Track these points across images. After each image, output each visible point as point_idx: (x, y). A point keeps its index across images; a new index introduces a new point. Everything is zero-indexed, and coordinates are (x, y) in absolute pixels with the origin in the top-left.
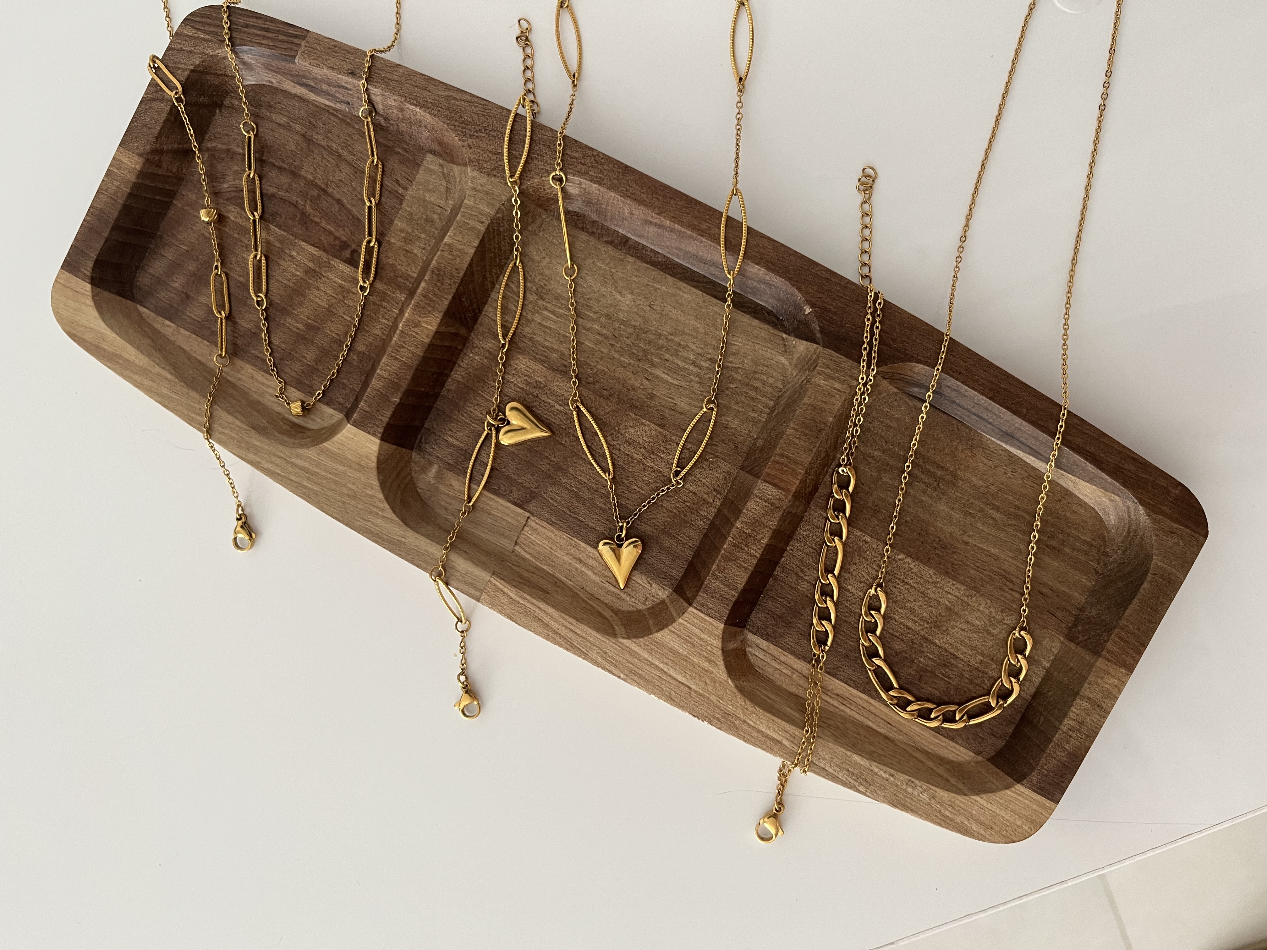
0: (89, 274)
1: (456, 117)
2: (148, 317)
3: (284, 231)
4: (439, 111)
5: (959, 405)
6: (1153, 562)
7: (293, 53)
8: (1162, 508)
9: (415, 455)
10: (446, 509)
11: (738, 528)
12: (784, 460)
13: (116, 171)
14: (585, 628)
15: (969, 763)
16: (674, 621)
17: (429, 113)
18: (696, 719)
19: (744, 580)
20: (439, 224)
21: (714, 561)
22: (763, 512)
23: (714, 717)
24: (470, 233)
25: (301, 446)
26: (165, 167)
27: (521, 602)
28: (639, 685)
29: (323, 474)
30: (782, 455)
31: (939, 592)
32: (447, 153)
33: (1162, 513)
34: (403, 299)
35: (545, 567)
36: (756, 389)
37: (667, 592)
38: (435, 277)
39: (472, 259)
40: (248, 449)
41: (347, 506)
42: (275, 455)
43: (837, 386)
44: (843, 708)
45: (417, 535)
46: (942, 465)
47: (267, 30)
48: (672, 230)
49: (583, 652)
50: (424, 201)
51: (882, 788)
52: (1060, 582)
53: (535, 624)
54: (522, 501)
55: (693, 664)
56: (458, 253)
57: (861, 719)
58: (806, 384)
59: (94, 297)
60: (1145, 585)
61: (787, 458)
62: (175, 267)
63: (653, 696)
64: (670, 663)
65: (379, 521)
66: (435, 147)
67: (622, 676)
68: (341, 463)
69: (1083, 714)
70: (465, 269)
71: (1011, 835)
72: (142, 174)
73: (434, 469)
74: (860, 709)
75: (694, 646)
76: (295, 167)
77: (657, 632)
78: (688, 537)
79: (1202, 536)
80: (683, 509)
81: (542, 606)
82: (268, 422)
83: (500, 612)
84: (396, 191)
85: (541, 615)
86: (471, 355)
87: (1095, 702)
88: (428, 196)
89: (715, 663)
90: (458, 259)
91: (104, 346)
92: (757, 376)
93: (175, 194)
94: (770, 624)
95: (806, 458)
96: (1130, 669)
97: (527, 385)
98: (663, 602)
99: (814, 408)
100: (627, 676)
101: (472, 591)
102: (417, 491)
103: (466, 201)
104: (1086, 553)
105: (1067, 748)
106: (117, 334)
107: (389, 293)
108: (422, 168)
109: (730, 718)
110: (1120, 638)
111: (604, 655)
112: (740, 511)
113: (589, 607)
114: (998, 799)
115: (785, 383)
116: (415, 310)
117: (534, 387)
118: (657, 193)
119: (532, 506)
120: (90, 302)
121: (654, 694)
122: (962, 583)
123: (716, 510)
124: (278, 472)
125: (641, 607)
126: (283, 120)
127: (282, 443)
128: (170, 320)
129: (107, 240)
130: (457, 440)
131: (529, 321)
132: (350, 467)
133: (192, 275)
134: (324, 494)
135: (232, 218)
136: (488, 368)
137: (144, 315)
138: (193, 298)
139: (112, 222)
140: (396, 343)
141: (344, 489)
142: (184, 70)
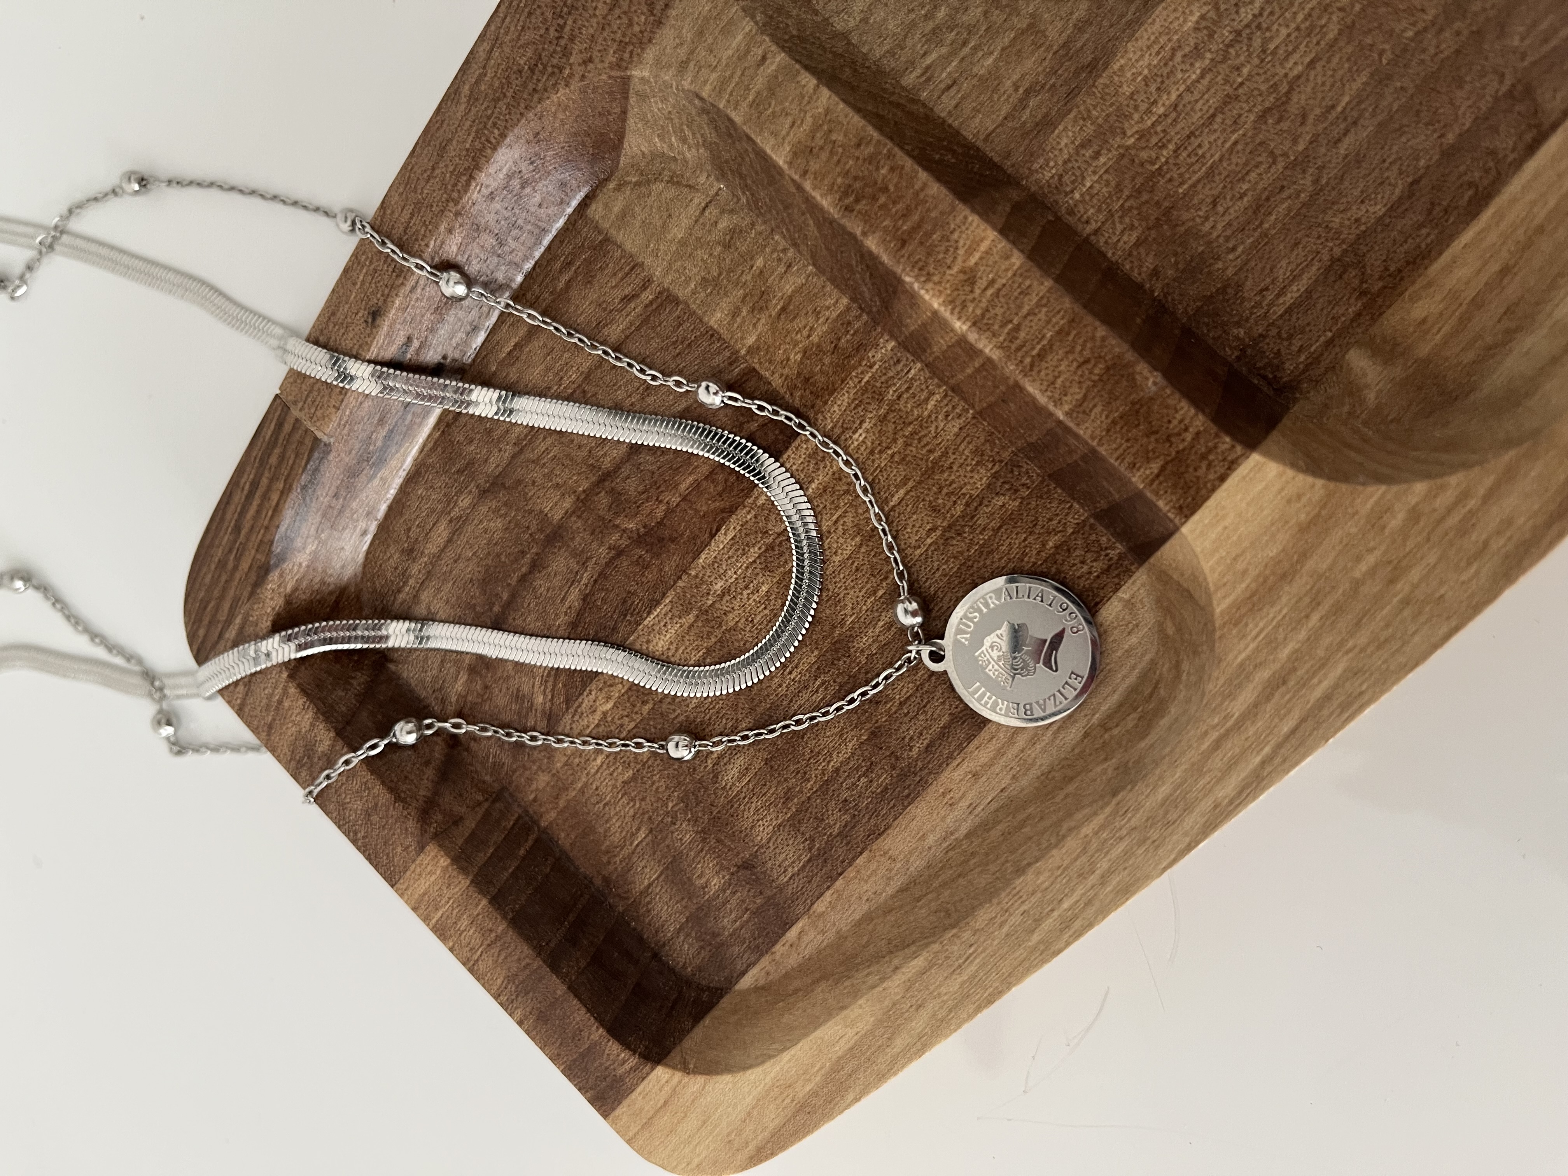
0: (633, 1061)
2: (768, 973)
3: (664, 595)
7: (308, 441)
24: (780, 93)
26: (463, 810)
29: (1303, 635)
38: (862, 206)
40: (1168, 824)
42: (1204, 758)
47: (255, 485)
50: (683, 243)
54: (1530, 126)
56: (819, 135)
59: (686, 1069)
62: (676, 871)
68: (1286, 577)
72: (461, 861)
73: (1360, 361)
76: (541, 531)
82: (1105, 760)
84: (646, 306)
86: (1077, 196)
88: (678, 232)
90: (834, 137)
91: (804, 1090)
93: (528, 815)
108: (613, 232)
116: (930, 279)
117: (1211, 36)
120: (696, 1083)
124: (1258, 759)
126: (442, 531)
128: (787, 926)
129: (573, 989)
130: (1295, 278)
131: (1031, 26)
132: (1304, 556)
133: (704, 840)
134: (1363, 650)
135: (609, 705)
136: (1123, 156)
137: (761, 983)
138: (755, 855)
139: (538, 963)
140: (1000, 347)
141: (1364, 590)
142: (285, 692)
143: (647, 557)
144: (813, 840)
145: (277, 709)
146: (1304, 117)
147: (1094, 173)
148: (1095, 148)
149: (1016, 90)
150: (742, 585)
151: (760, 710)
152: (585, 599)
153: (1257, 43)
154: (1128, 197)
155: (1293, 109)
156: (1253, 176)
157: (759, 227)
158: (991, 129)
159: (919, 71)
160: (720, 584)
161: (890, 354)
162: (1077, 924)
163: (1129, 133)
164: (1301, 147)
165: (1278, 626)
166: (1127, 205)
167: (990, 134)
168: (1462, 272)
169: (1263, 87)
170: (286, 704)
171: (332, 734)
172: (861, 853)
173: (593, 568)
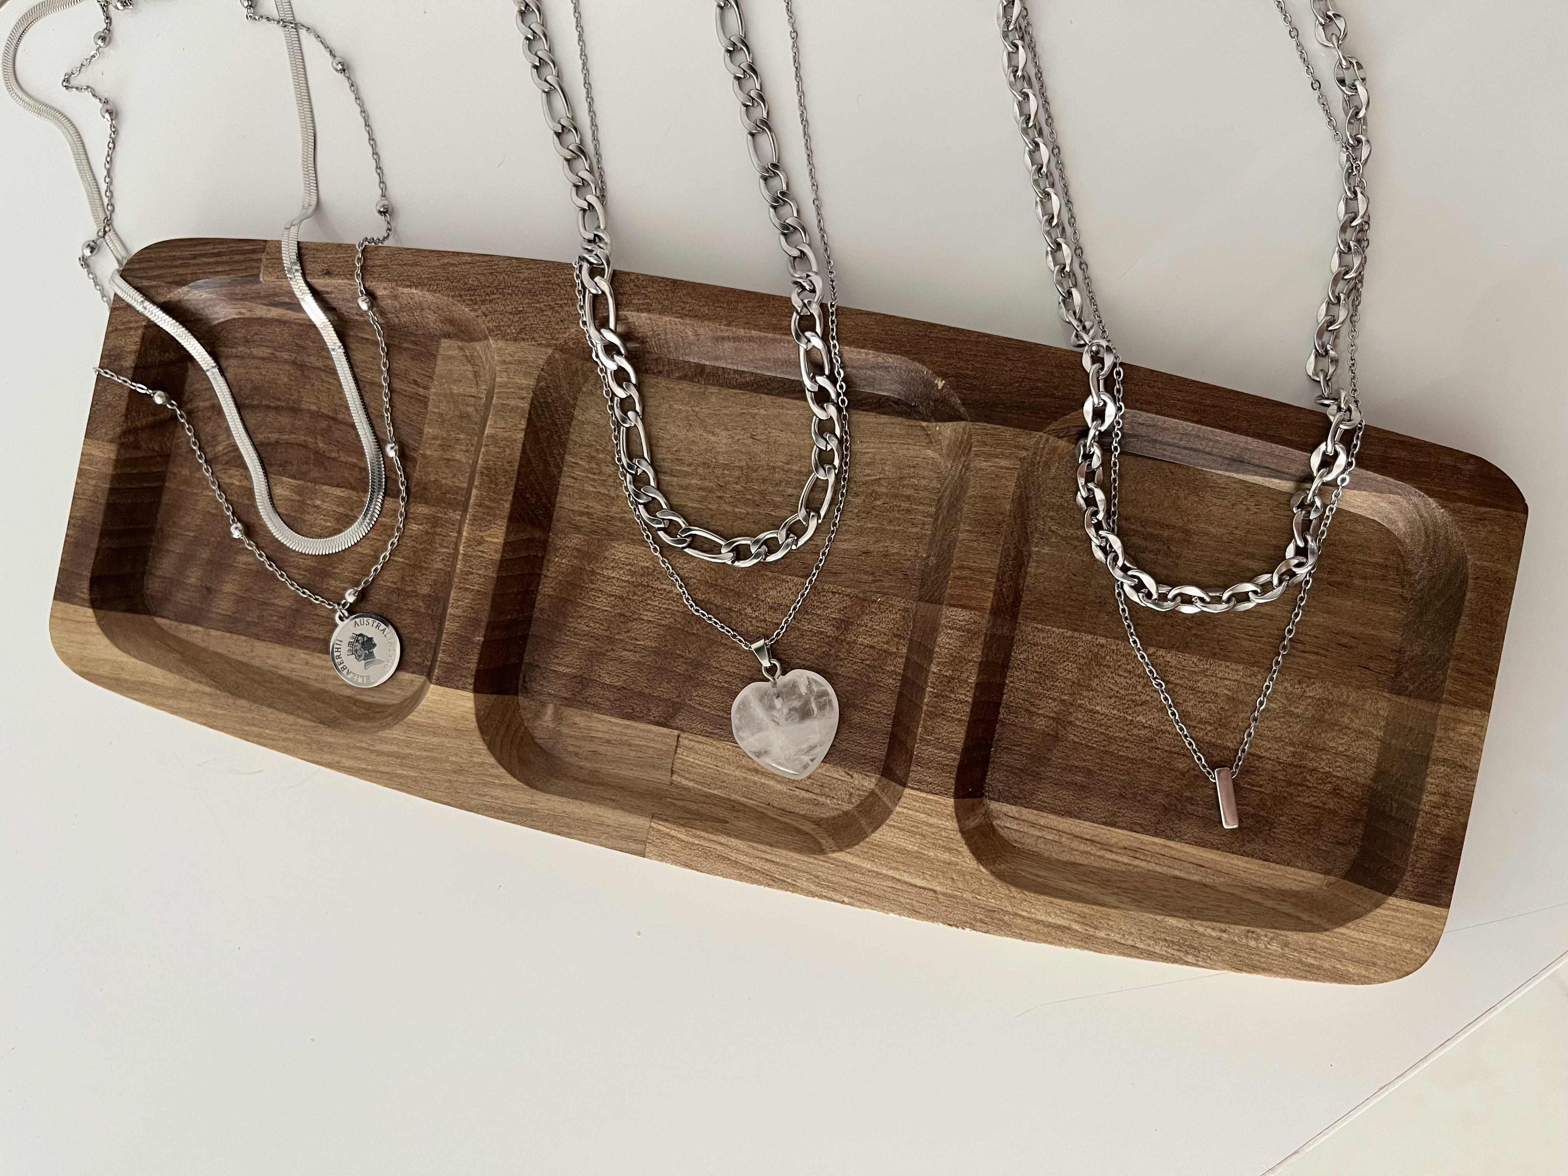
0: (87, 597)
1: (460, 285)
2: (170, 628)
3: (300, 479)
4: (438, 285)
5: (1161, 442)
6: (1470, 563)
7: (255, 272)
8: (1458, 492)
9: (522, 700)
10: (577, 754)
11: (934, 673)
12: (965, 573)
13: (89, 468)
14: (784, 852)
15: (1320, 889)
16: (890, 812)
17: (428, 291)
18: (954, 928)
19: (962, 736)
20: (476, 418)
21: (918, 722)
22: (959, 644)
23: (975, 919)
24: (512, 415)
25: (383, 728)
26: (144, 446)
27: (696, 842)
28: (871, 905)
29: (417, 753)
30: (961, 568)
31: (1212, 682)
32: (463, 332)
33: (1461, 499)
34: (459, 518)
35: (716, 792)
36: (908, 498)
37: (873, 780)
38: (486, 478)
39: (524, 445)
40: (321, 750)
41: (456, 784)
42: (354, 747)
43: (1003, 463)
44: (1137, 862)
45: (548, 796)
46: (1167, 522)
47: (219, 254)
48: (751, 339)
49: (789, 883)
50: (452, 394)
51: (1217, 950)
52: (1362, 624)
53: (719, 865)
54: (665, 718)
55: (930, 860)
56: (504, 442)
57: (1165, 870)
58: (965, 473)
59: (99, 622)
60: (1469, 596)
61: (968, 568)
62: (186, 560)
63: (891, 914)
64: (901, 867)
65: (499, 792)
66: (448, 328)
67: (846, 900)
68: (435, 734)
69: (1445, 783)
70: (518, 458)
71: (1401, 965)
72: (118, 463)
73: (550, 710)
74: (1158, 858)
75: (924, 836)
76: (294, 403)
77: (873, 832)
78: (880, 703)
79: (1521, 512)
80: (864, 670)
81: (723, 841)
82: (338, 711)
83: (676, 862)
84: (417, 394)
85: (726, 851)
86: (556, 559)
87: (1454, 762)
88: (455, 389)
89: (957, 850)
90: (507, 450)
91: (126, 676)
92: (905, 482)
93: (165, 475)
94: (1013, 783)
95: (992, 563)
96: (1486, 707)
97: (632, 576)
98: (872, 793)
99: (984, 498)
100: (852, 898)
101: (633, 846)
102: (536, 743)
103: (498, 380)
104: (1384, 579)
105: (1438, 832)
106: (135, 657)
107: (440, 515)
108: (439, 357)
109: (996, 915)
110: (1459, 671)
111: (817, 880)
112: (932, 652)
113: (782, 826)
114: (1370, 924)
115: (941, 479)
116: (473, 525)
117: (642, 575)
118: (719, 301)
119: (679, 721)
120: (96, 629)
121: (893, 911)
122: (1238, 661)
123: (904, 660)
124: (364, 766)
125: (846, 807)
126: (266, 352)
127: (362, 731)
128: (195, 623)
129: (98, 551)
130: (567, 666)
131: (613, 498)
132: (446, 736)
133: (207, 564)
134: (425, 778)
135: (237, 483)
136: (581, 569)
137: (165, 628)
138: (215, 591)
139: (99, 528)
140: (462, 571)
141: (446, 764)
142: (136, 329)
143: (312, 461)
144: (238, 611)
145: (127, 329)
146: (628, 631)
147: (568, 561)
148: (578, 555)
149: (586, 508)
150: (324, 513)
151: (278, 554)
152: (277, 442)
153: (648, 595)
154: (565, 581)
155: (630, 624)
156: (598, 625)
157: (476, 427)
158: (565, 506)
159: (573, 460)
160: (319, 502)
161: (454, 519)
162: (262, 740)
163: (590, 565)
164: (617, 637)
165: (417, 742)
166: (562, 582)
167: (563, 508)
168: (600, 726)
169: (632, 608)
170: (132, 332)
171: (133, 365)
172: (246, 636)
173: (291, 438)
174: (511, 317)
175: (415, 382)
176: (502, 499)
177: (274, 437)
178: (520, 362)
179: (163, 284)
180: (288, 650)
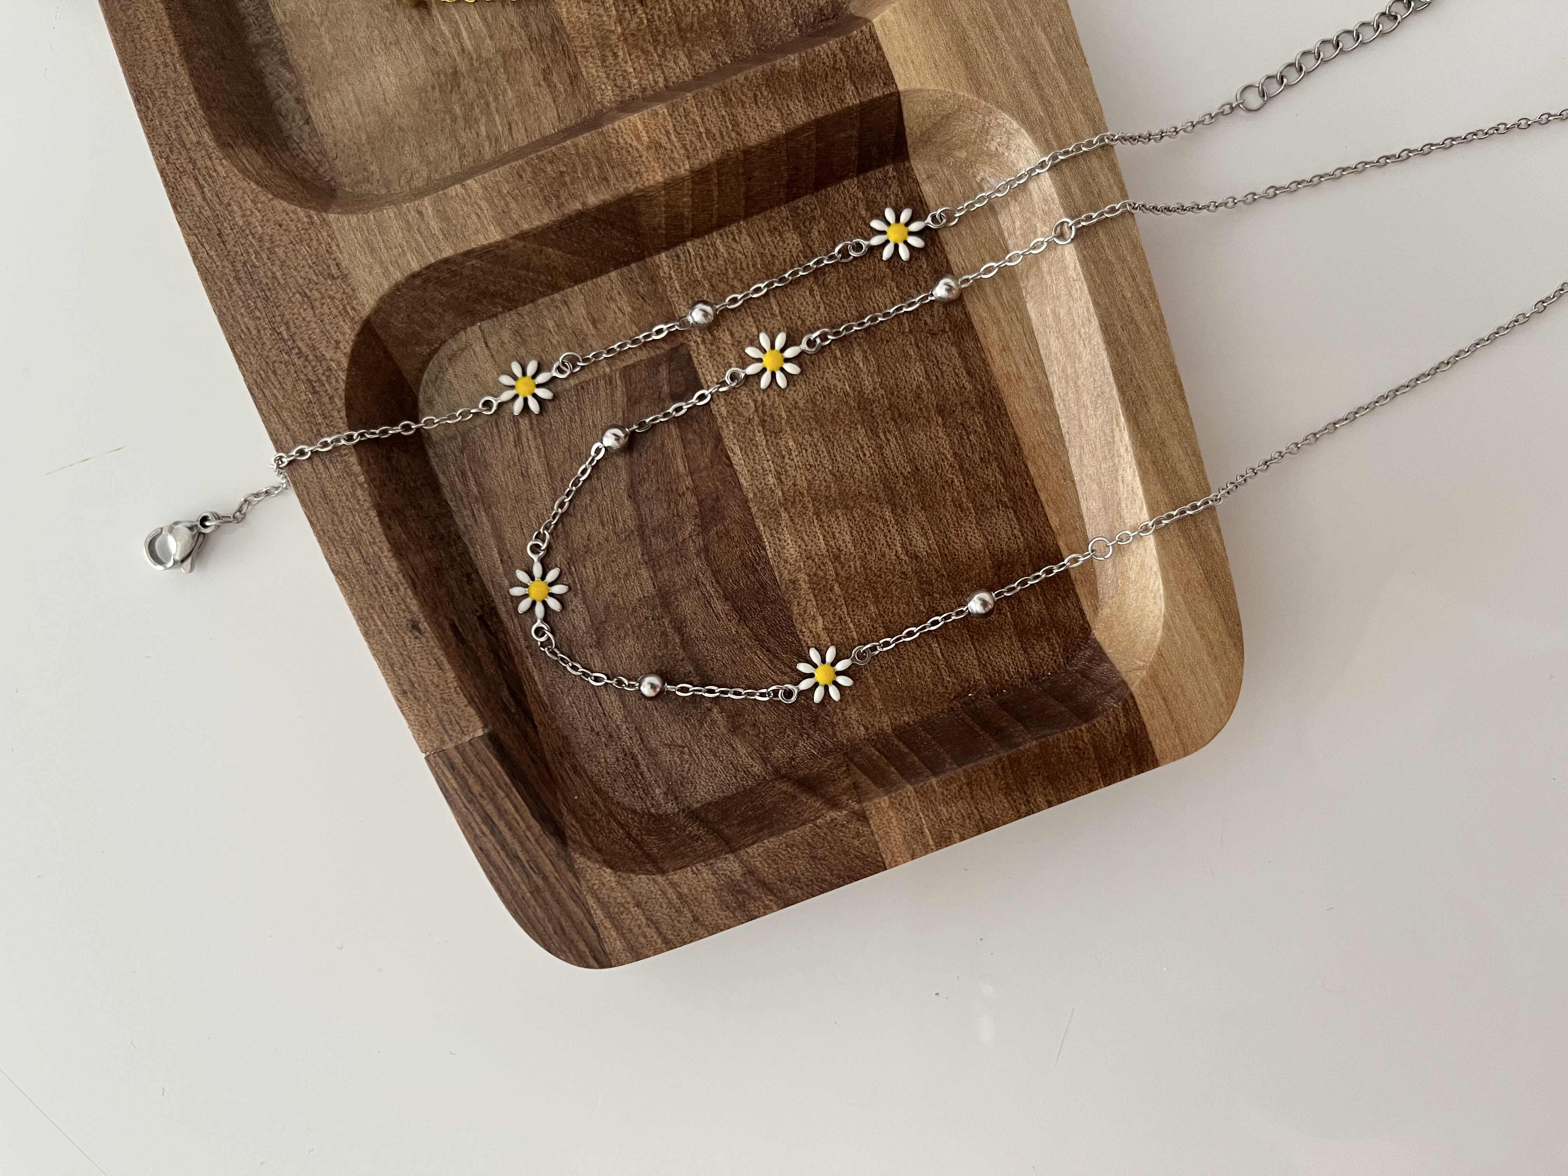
29: (1007, 46)
68: (964, 39)
76: (654, 608)
90: (504, 191)
93: (876, 738)
131: (503, 56)
136: (626, 39)
138: (992, 555)
142: (673, 885)
147: (626, 62)
148: (610, 54)
149: (539, 85)
150: (779, 460)
151: (882, 495)
152: (727, 598)
154: (656, 49)
157: (525, 311)
158: (556, 114)
160: (770, 478)
161: (669, 260)
163: (614, 28)
165: (994, 60)
166: (659, 52)
167: (559, 116)
170: (685, 890)
172: (1026, 467)
173: (706, 579)
174: (317, 304)
175: (518, 442)
176: (578, 154)
177: (719, 606)
178: (372, 250)
179: (584, 886)
180: (1006, 390)
